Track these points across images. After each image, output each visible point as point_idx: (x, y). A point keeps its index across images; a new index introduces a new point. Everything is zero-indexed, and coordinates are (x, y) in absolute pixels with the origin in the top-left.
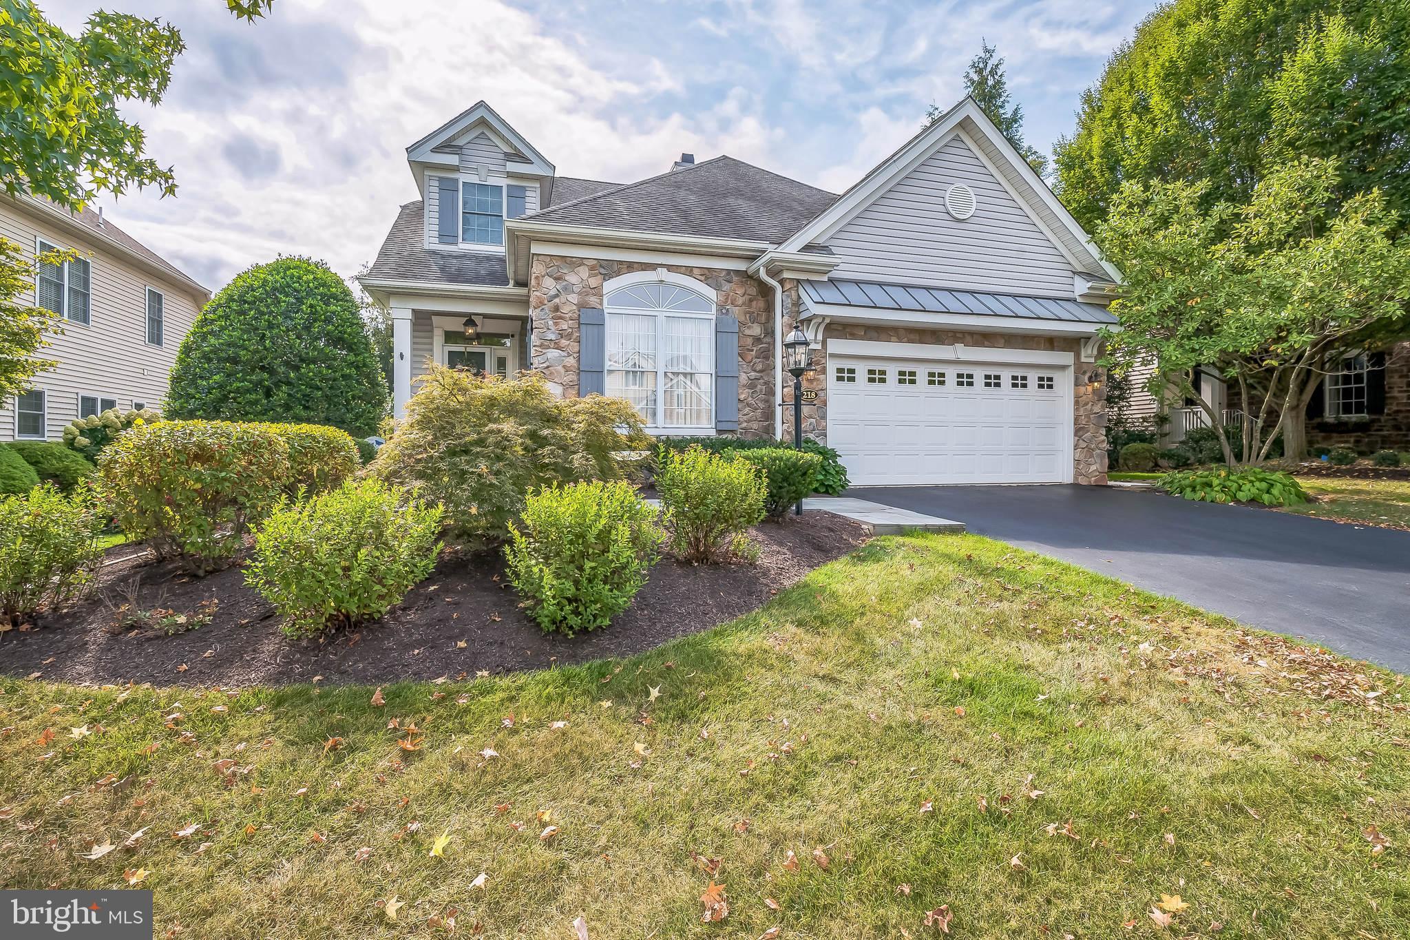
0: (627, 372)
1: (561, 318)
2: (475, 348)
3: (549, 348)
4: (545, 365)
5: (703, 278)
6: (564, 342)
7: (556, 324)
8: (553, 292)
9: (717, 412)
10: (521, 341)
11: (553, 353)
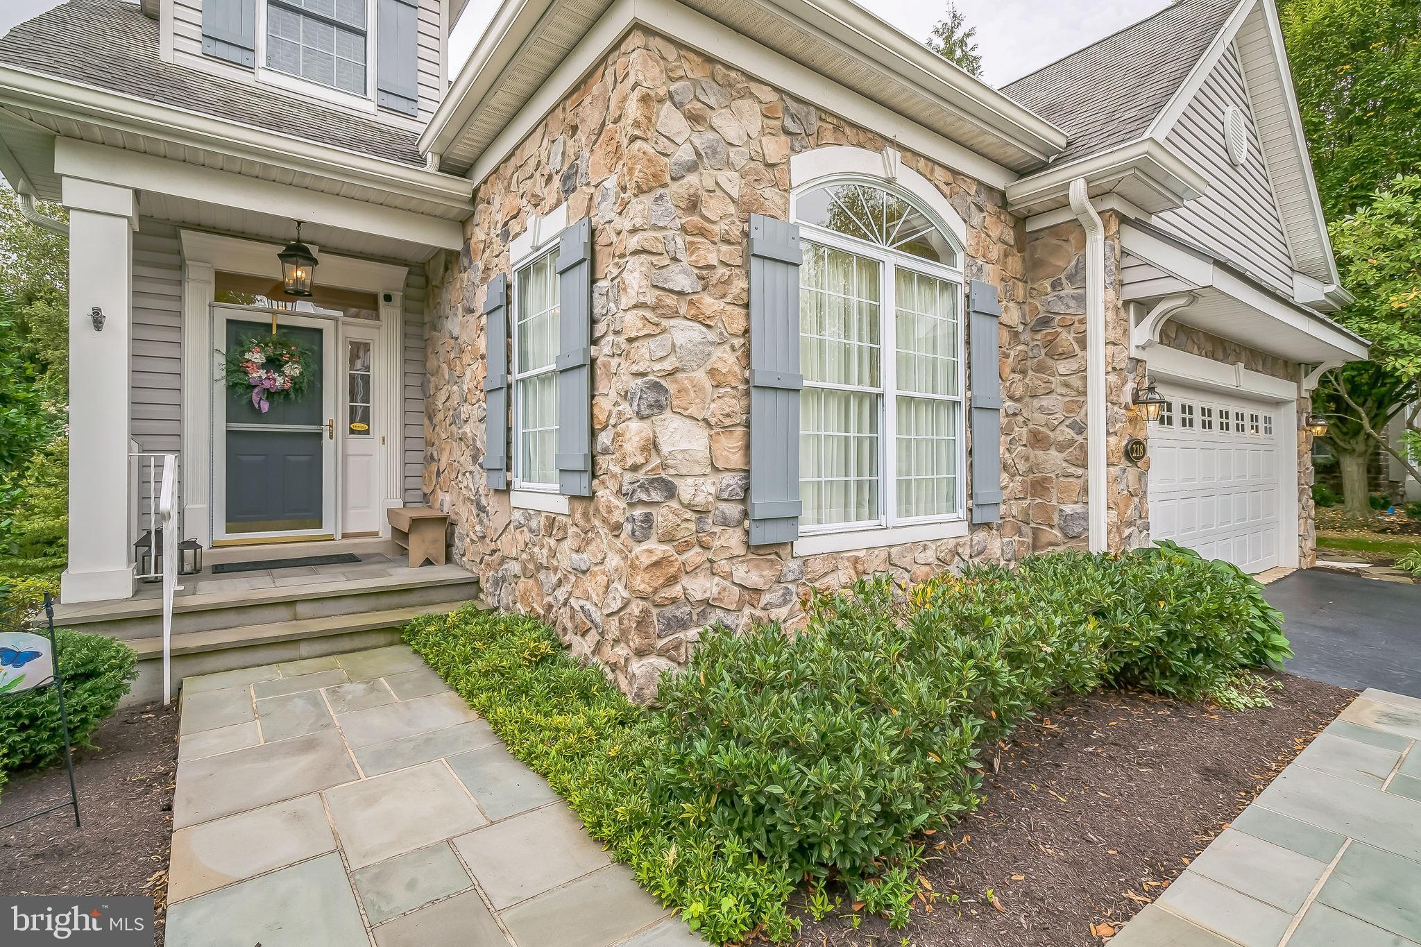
0: (847, 396)
1: (702, 233)
2: (305, 312)
3: (676, 315)
4: (667, 365)
5: (946, 189)
6: (710, 303)
7: (691, 248)
8: (685, 154)
9: (971, 485)
10: (405, 310)
11: (685, 333)
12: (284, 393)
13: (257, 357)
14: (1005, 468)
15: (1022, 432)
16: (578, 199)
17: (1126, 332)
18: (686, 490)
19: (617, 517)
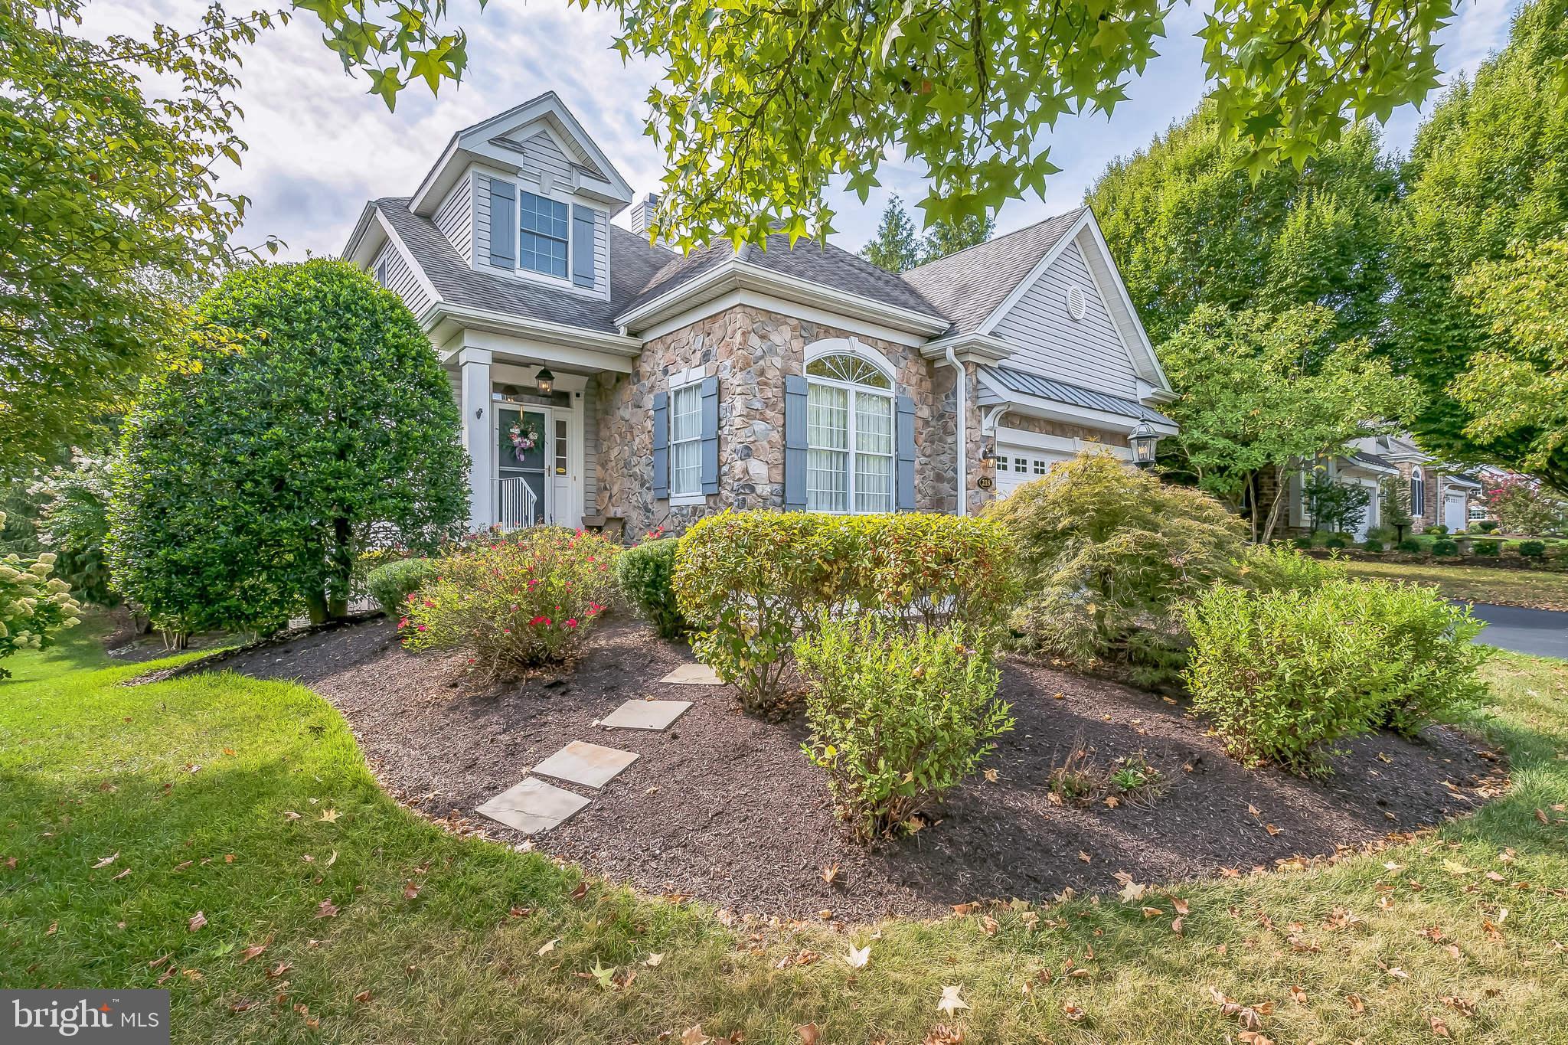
0: (831, 453)
1: (766, 384)
3: (755, 419)
4: (752, 439)
5: (885, 352)
6: (769, 413)
7: (761, 391)
8: (759, 353)
9: (897, 499)
10: (586, 402)
11: (759, 426)
12: (530, 449)
13: (516, 431)
14: (920, 492)
15: (930, 474)
16: (712, 365)
17: (980, 422)
18: (759, 490)
19: (731, 500)
